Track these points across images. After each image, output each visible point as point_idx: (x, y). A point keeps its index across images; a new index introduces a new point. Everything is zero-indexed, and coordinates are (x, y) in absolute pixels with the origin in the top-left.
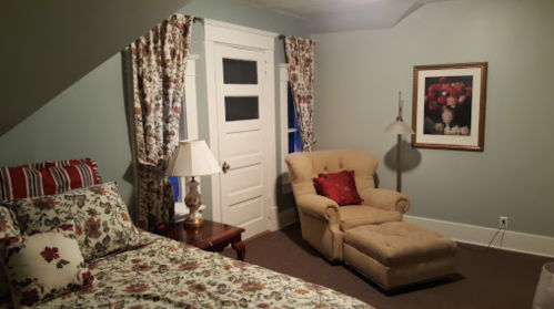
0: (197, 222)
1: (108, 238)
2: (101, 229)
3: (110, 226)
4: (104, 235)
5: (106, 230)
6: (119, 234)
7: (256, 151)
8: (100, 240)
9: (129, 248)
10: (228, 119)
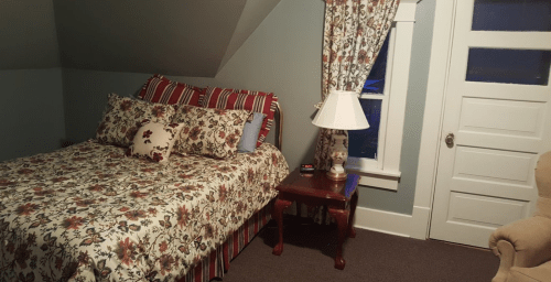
0: (337, 176)
1: (201, 143)
2: (199, 136)
3: (206, 136)
4: (199, 140)
5: (202, 137)
6: (210, 144)
7: (532, 133)
8: (196, 142)
9: (214, 157)
10: (469, 77)
